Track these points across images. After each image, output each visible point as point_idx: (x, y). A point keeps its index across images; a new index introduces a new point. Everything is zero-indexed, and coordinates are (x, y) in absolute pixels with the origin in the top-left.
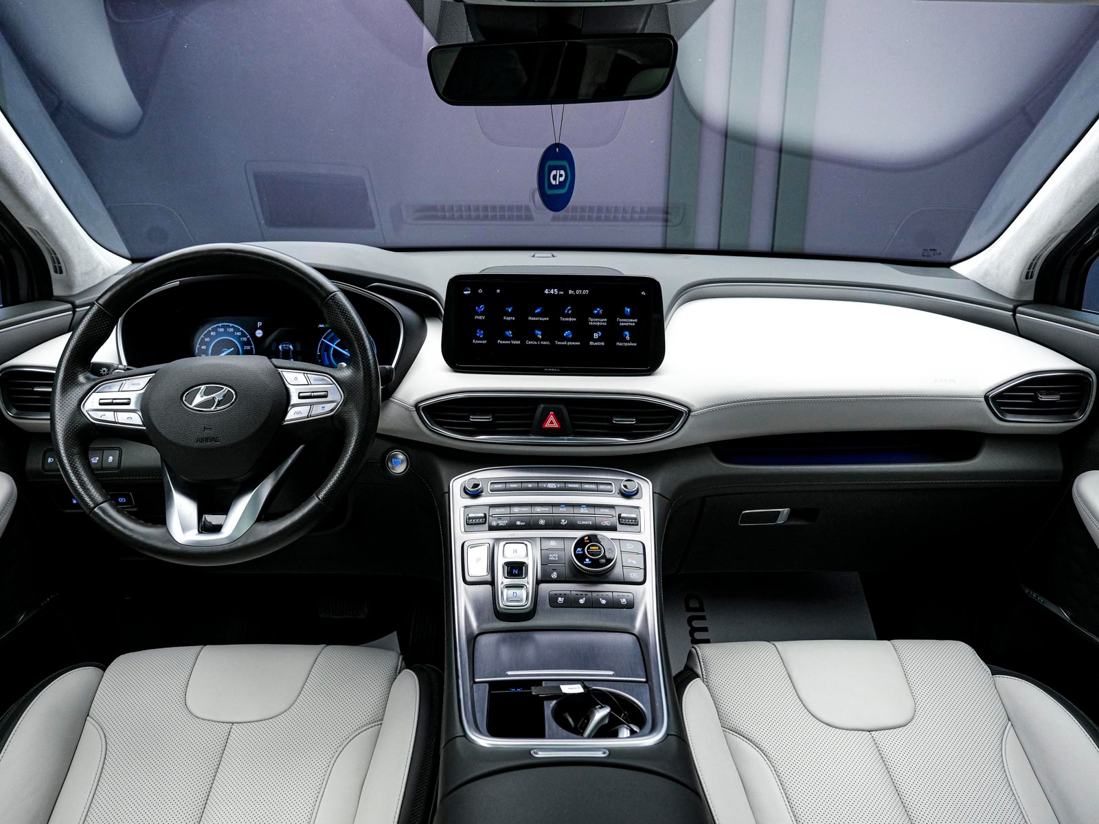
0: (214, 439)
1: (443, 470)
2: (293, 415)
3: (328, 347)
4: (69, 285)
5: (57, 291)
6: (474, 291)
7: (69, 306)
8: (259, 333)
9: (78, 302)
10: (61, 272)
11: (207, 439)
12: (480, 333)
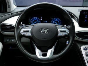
0: (46, 39)
1: (79, 45)
2: (59, 35)
3: (53, 22)
4: (10, 10)
5: (8, 11)
6: (85, 13)
7: (10, 13)
8: (41, 19)
9: (12, 13)
10: (9, 8)
11: (44, 39)
12: (86, 20)
